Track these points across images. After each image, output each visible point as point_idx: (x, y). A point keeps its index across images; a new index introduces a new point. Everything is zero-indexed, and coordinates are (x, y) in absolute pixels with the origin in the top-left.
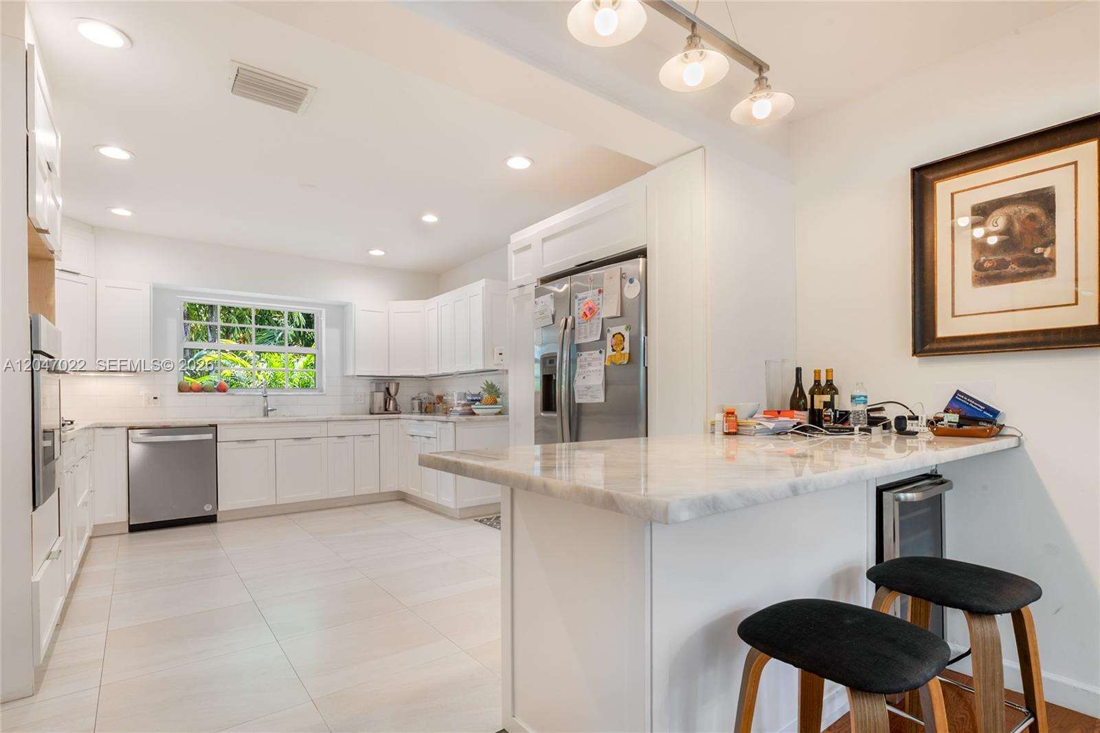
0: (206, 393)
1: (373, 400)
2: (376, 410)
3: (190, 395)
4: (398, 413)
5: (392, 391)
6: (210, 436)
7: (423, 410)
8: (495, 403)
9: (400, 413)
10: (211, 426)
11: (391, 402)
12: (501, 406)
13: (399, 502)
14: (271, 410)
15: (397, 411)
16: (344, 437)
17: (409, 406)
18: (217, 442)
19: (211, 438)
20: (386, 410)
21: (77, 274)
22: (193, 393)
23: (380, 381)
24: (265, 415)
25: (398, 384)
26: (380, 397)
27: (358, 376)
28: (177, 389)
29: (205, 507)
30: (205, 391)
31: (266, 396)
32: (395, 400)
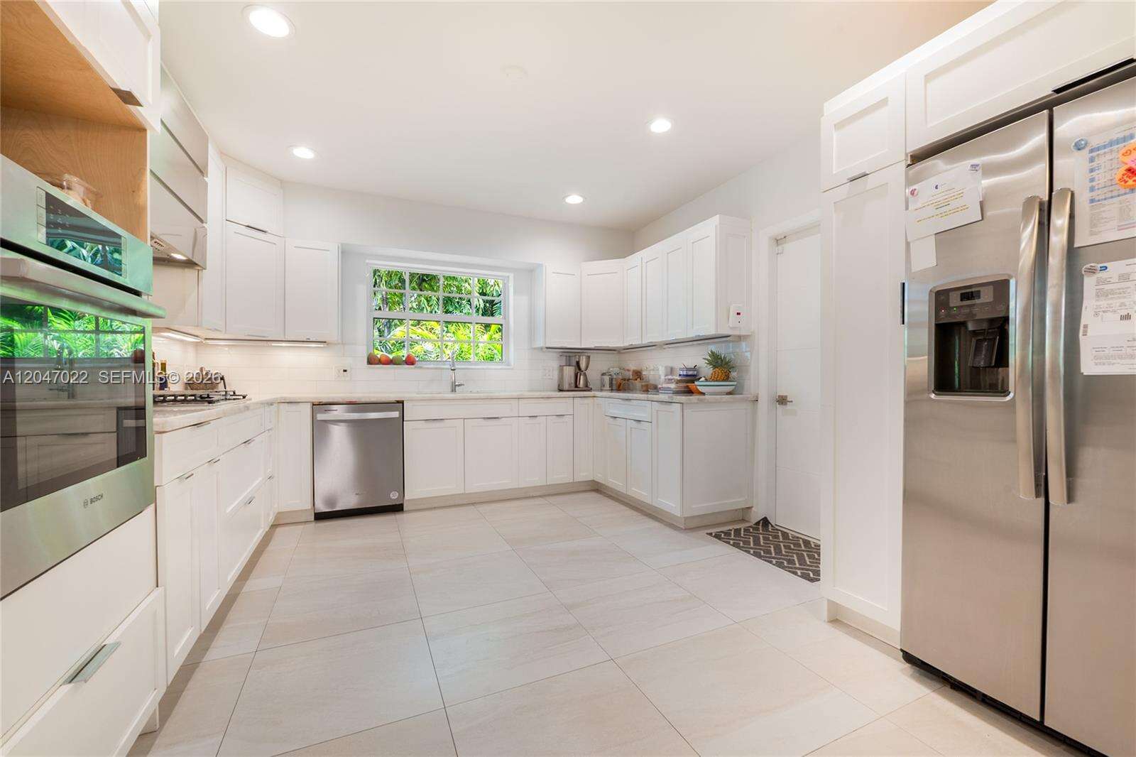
0: (395, 366)
1: (562, 375)
2: (566, 387)
3: (378, 368)
4: (589, 391)
5: (583, 365)
6: (396, 414)
7: (614, 387)
8: (727, 378)
9: (590, 390)
10: (398, 402)
11: (582, 377)
12: (735, 383)
13: (594, 495)
14: (459, 385)
15: (587, 388)
16: (536, 416)
17: (598, 384)
18: (403, 420)
19: (398, 416)
20: (576, 386)
21: (265, 232)
22: (381, 366)
23: (571, 355)
24: (452, 391)
25: (589, 357)
26: (569, 372)
27: (547, 348)
28: (366, 361)
29: (391, 495)
30: (394, 364)
31: (454, 370)
32: (585, 375)
